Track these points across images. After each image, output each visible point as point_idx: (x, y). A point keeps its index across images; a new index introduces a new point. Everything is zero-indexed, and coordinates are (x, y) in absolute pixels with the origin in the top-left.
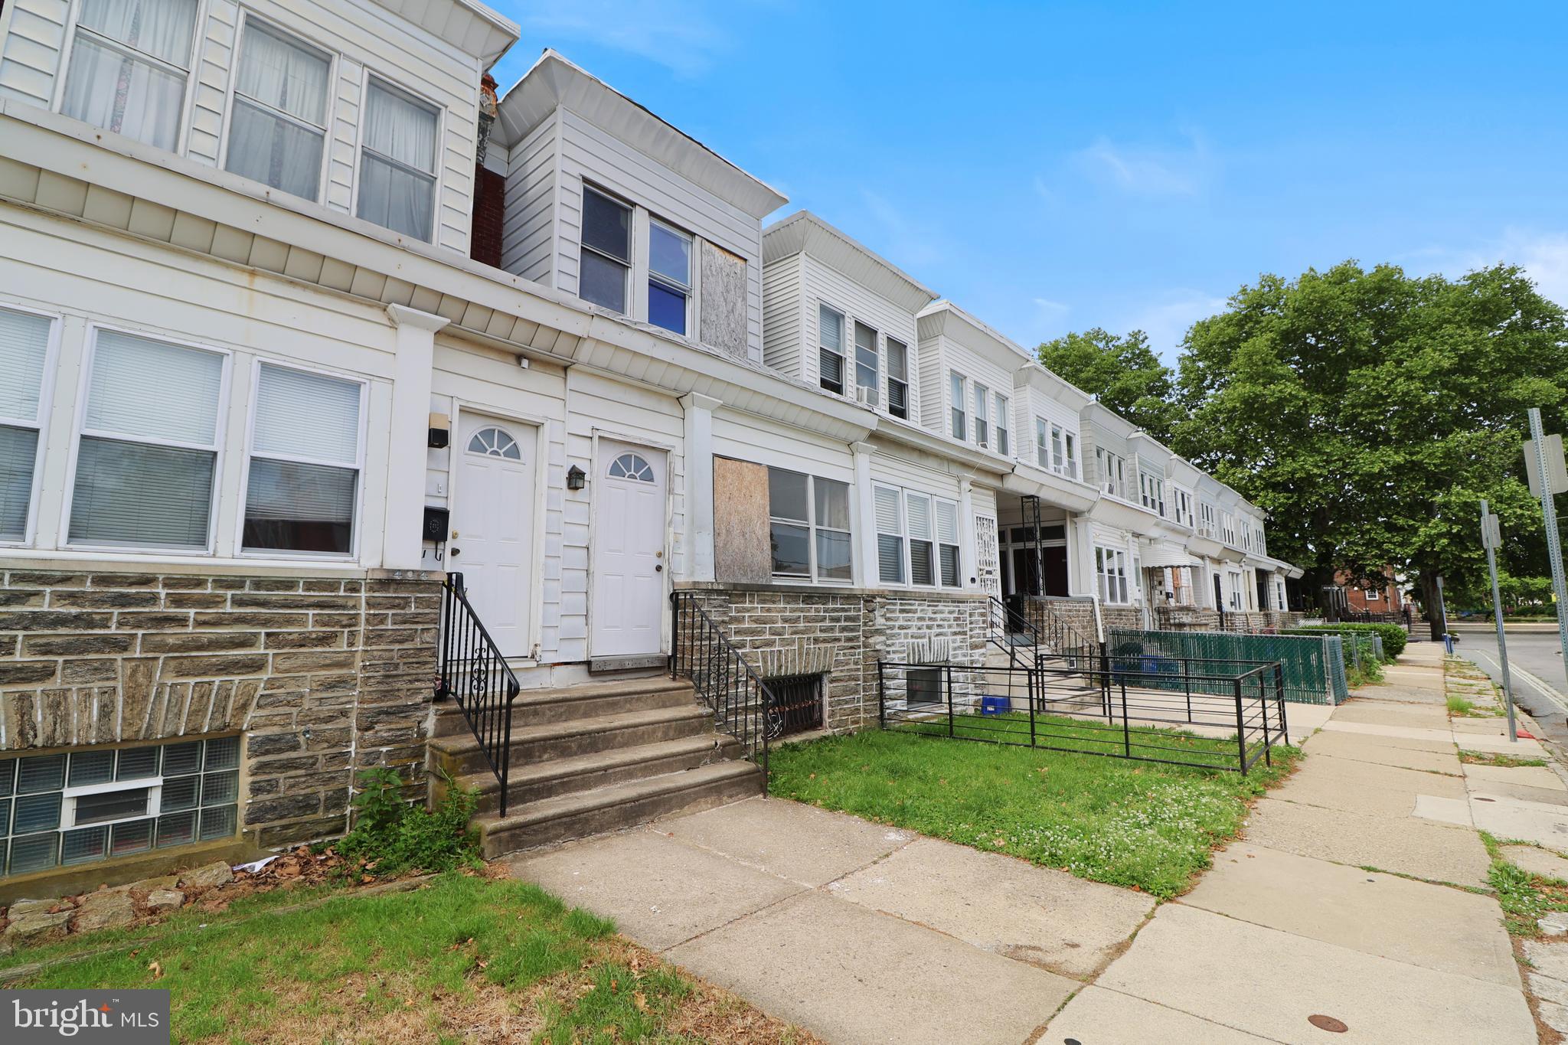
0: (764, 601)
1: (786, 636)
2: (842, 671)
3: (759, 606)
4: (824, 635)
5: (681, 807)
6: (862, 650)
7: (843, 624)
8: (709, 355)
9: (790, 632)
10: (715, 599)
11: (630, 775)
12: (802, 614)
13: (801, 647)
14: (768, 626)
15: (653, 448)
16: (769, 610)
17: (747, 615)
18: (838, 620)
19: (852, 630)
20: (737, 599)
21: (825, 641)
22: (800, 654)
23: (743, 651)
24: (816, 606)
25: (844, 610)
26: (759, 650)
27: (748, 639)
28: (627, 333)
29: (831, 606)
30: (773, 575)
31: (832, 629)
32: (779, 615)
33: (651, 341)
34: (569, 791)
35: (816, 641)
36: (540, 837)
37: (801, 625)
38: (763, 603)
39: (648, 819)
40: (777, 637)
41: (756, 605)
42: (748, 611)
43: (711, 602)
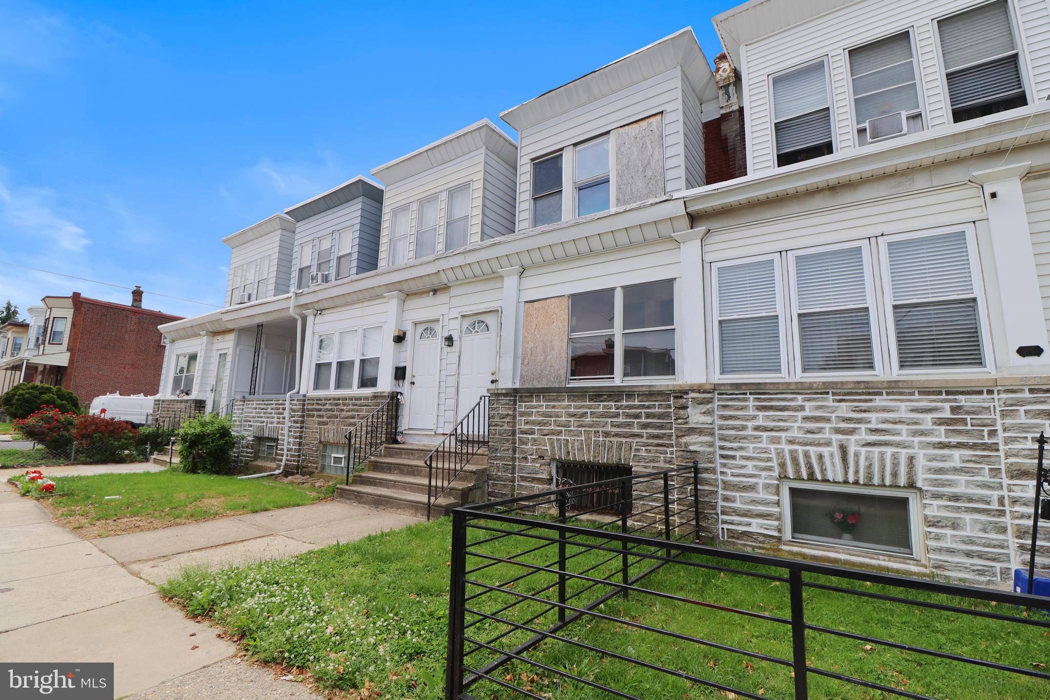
0: (549, 400)
1: (572, 428)
2: (645, 467)
3: (545, 404)
4: (615, 430)
5: (397, 509)
6: (675, 449)
7: (643, 420)
8: (495, 244)
9: (576, 425)
10: (503, 400)
11: (404, 488)
12: (589, 411)
13: (588, 439)
14: (553, 419)
15: (490, 311)
16: (554, 407)
17: (534, 410)
18: (637, 416)
19: (661, 427)
20: (526, 399)
21: (616, 435)
22: (588, 445)
23: (533, 436)
24: (605, 403)
25: (643, 407)
26: (546, 437)
27: (536, 428)
28: (451, 259)
29: (624, 403)
30: (571, 380)
31: (629, 425)
32: (564, 411)
33: (461, 256)
34: (381, 486)
35: (607, 434)
36: (348, 497)
37: (588, 420)
38: (548, 402)
39: (383, 508)
40: (563, 429)
41: (542, 403)
42: (536, 408)
43: (500, 401)
